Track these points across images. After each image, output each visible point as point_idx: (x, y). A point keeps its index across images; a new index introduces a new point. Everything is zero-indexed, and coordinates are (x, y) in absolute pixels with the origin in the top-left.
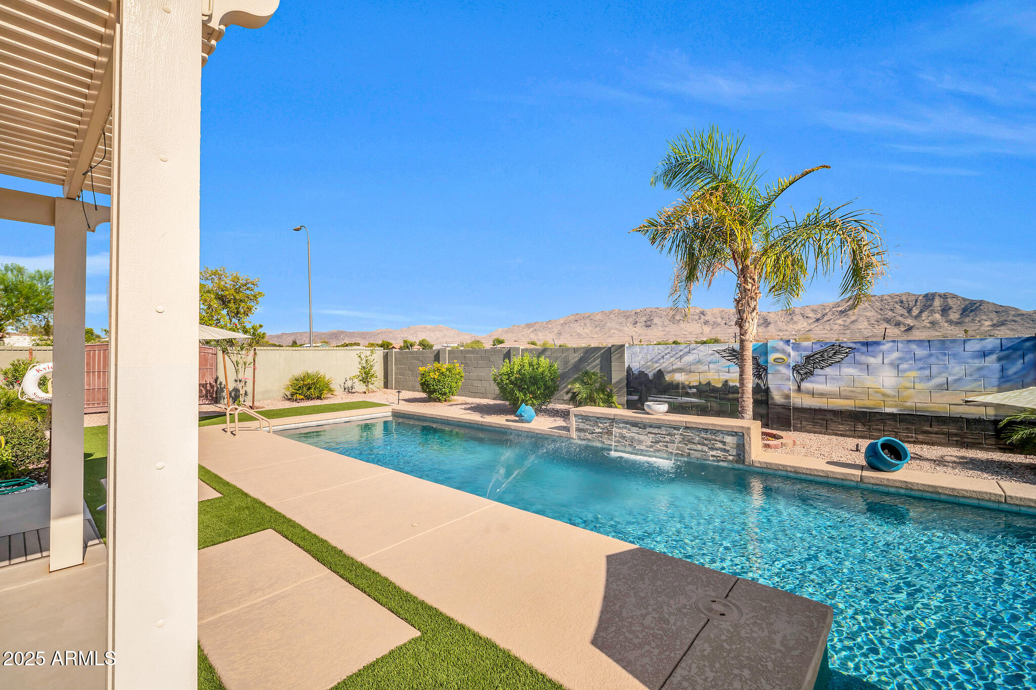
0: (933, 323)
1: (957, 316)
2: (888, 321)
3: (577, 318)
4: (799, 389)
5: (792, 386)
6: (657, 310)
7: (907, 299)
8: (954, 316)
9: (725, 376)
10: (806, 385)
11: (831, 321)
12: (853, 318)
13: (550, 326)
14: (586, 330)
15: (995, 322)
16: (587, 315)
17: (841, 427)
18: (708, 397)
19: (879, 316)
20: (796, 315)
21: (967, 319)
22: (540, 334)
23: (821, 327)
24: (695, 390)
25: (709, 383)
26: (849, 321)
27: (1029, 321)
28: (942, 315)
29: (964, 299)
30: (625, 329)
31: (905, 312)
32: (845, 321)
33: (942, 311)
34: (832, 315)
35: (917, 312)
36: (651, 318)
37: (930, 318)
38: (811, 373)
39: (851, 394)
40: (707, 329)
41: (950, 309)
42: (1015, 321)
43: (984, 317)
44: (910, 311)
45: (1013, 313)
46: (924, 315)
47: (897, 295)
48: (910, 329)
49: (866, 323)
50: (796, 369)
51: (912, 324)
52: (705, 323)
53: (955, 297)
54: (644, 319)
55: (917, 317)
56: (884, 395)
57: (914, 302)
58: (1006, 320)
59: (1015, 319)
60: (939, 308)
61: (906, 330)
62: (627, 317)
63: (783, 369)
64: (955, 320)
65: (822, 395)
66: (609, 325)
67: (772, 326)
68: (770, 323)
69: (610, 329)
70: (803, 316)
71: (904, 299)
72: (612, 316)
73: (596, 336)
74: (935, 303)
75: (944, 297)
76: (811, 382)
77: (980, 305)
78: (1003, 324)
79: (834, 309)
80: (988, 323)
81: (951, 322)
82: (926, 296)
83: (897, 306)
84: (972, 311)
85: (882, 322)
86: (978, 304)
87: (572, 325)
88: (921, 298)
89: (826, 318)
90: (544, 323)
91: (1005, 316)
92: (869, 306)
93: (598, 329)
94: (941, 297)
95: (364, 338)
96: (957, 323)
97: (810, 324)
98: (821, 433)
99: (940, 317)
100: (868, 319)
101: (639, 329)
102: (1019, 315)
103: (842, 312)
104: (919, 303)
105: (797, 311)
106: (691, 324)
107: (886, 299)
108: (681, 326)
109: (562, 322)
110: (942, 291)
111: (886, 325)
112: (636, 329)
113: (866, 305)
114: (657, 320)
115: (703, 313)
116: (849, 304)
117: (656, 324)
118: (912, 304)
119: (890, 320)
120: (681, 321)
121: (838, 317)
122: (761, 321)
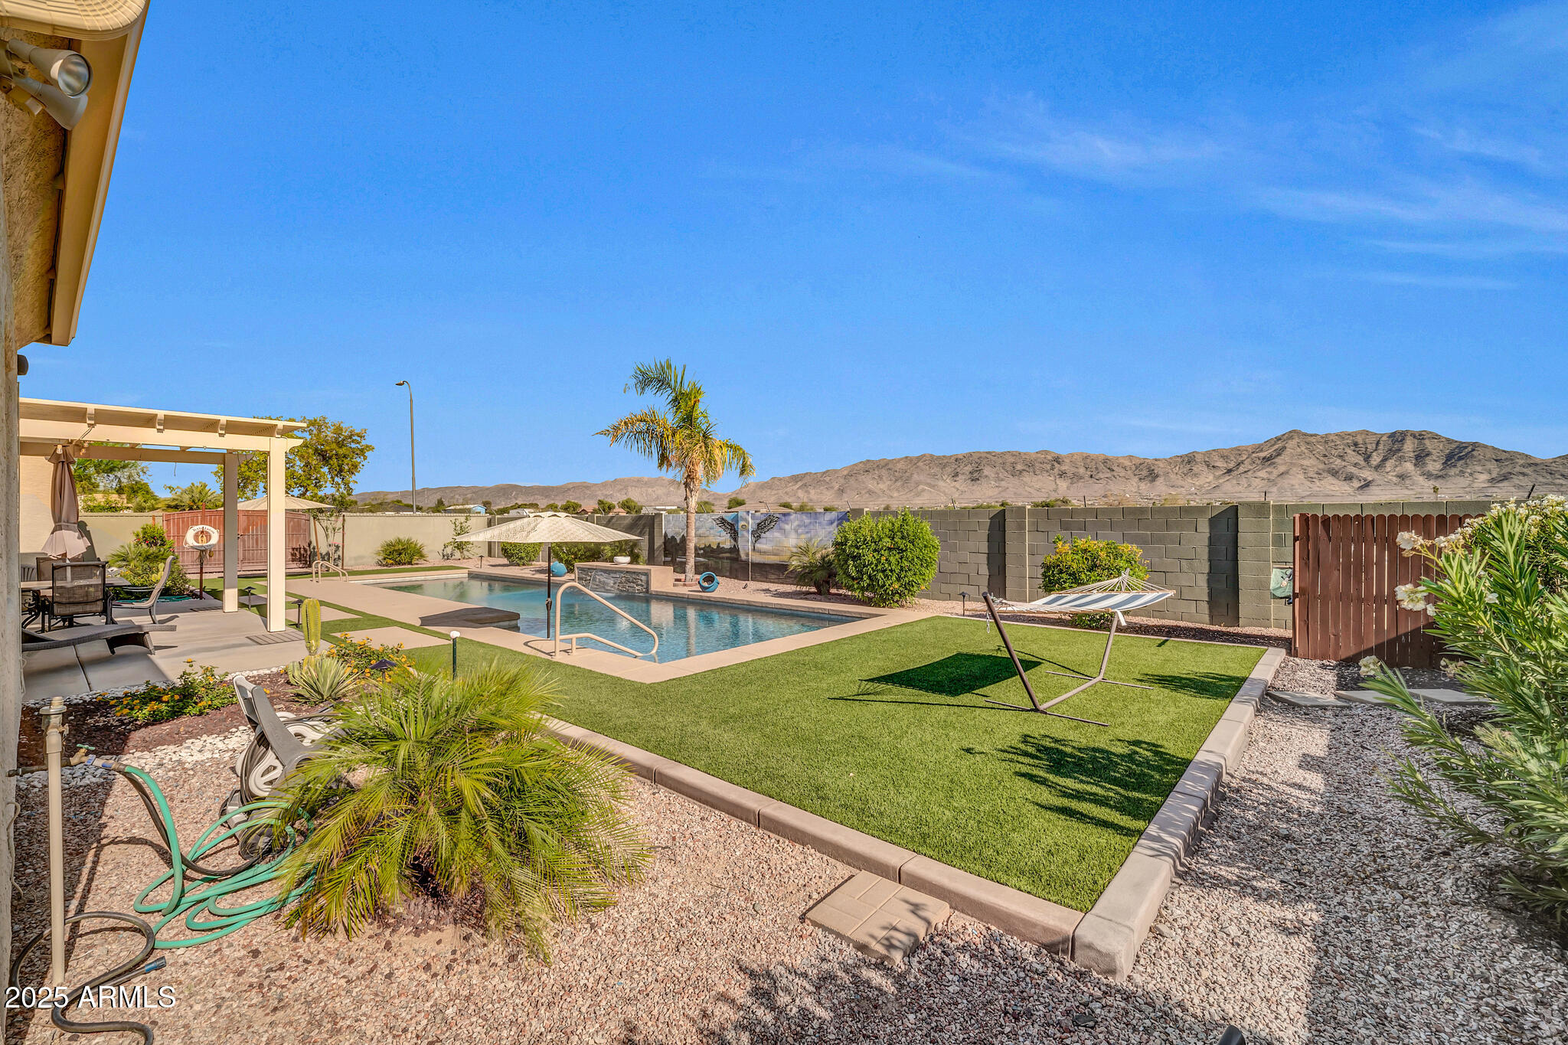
0: (1402, 477)
1: (1438, 466)
2: (1334, 473)
3: (868, 467)
6: (988, 456)
7: (1364, 439)
8: (1434, 466)
11: (1249, 473)
12: (1282, 469)
13: (827, 479)
14: (881, 486)
15: (1494, 475)
16: (882, 463)
19: (1322, 466)
20: (1197, 463)
21: (1453, 471)
22: (812, 492)
23: (1235, 482)
26: (1276, 472)
27: (1545, 474)
28: (1415, 465)
29: (1450, 441)
30: (941, 483)
31: (1360, 459)
32: (1270, 473)
33: (1416, 459)
34: (1251, 464)
35: (1379, 460)
36: (980, 468)
37: (1397, 469)
41: (1427, 455)
42: (1524, 474)
43: (1479, 468)
44: (1367, 458)
45: (1521, 462)
46: (1390, 464)
47: (1350, 434)
48: (1367, 485)
49: (1301, 476)
51: (1370, 479)
52: (1061, 476)
53: (1435, 437)
54: (969, 468)
55: (1377, 468)
57: (1374, 445)
58: (1510, 473)
59: (1525, 470)
60: (1412, 455)
61: (1362, 487)
62: (944, 466)
64: (1435, 473)
66: (915, 476)
67: (1160, 480)
68: (1157, 476)
69: (918, 484)
70: (1208, 466)
71: (1359, 439)
72: (920, 464)
73: (896, 494)
74: (1405, 447)
75: (1420, 437)
77: (1473, 450)
78: (1505, 478)
79: (1254, 455)
80: (1484, 477)
81: (1429, 476)
82: (1392, 435)
83: (1349, 451)
84: (1460, 458)
85: (1325, 474)
86: (1470, 449)
87: (860, 478)
88: (1385, 438)
89: (1242, 469)
90: (819, 476)
91: (1510, 466)
92: (1306, 451)
93: (899, 484)
94: (1415, 437)
95: (546, 497)
96: (1438, 477)
99: (1413, 468)
100: (1305, 470)
101: (961, 483)
102: (1530, 465)
103: (1266, 459)
104: (1381, 447)
105: (1199, 458)
106: (1040, 477)
107: (1332, 441)
108: (1024, 479)
109: (845, 473)
110: (1416, 428)
111: (1331, 479)
112: (957, 485)
113: (1303, 448)
114: (987, 471)
115: (1057, 460)
116: (1276, 447)
117: (986, 476)
118: (1371, 447)
119: (1337, 472)
120: (1025, 473)
121: (1260, 467)
122: (1145, 473)
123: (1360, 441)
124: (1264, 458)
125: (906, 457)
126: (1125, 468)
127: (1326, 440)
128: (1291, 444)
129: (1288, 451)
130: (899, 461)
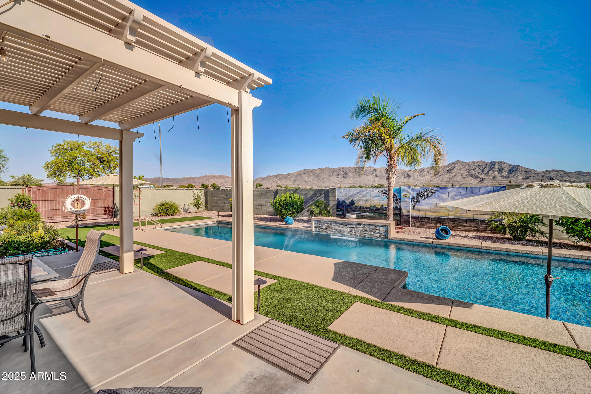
0: (494, 177)
1: (506, 173)
2: (472, 176)
3: (305, 172)
4: (414, 208)
5: (411, 207)
6: (350, 168)
7: (481, 164)
8: (505, 174)
9: (382, 203)
10: (417, 207)
11: (443, 175)
12: (454, 174)
13: (289, 176)
14: (310, 179)
15: (524, 177)
16: (310, 171)
17: (431, 225)
18: (374, 212)
19: (467, 173)
20: (424, 172)
21: (511, 176)
22: (283, 181)
23: (438, 179)
24: (368, 209)
25: (375, 206)
26: (452, 175)
27: (541, 177)
28: (499, 173)
29: (510, 165)
30: (332, 178)
31: (480, 171)
32: (450, 176)
33: (499, 171)
34: (443, 172)
35: (487, 171)
36: (347, 173)
37: (493, 174)
38: (419, 201)
39: (435, 210)
40: (377, 179)
41: (503, 170)
42: (534, 177)
43: (519, 175)
44: (483, 171)
45: (533, 172)
46: (490, 173)
47: (477, 162)
48: (483, 180)
49: (461, 177)
50: (413, 199)
51: (484, 178)
52: (376, 176)
53: (505, 163)
54: (343, 173)
55: (486, 174)
56: (448, 210)
57: (485, 166)
58: (530, 176)
59: (534, 175)
60: (498, 169)
61: (481, 181)
62: (333, 172)
63: (407, 199)
64: (505, 176)
65: (423, 211)
66: (323, 176)
67: (412, 178)
68: (410, 176)
69: (324, 178)
70: (428, 173)
71: (480, 164)
72: (325, 171)
73: (315, 182)
74: (495, 167)
75: (500, 163)
76: (419, 205)
77: (518, 168)
78: (528, 178)
79: (444, 169)
80: (521, 178)
81: (503, 177)
82: (491, 163)
83: (477, 168)
84: (513, 171)
85: (469, 176)
86: (516, 168)
87: (302, 176)
88: (488, 164)
89: (440, 174)
90: (286, 175)
91: (530, 174)
92: (462, 168)
93: (317, 178)
94: (498, 163)
95: (175, 183)
96: (506, 177)
97: (432, 177)
98: (422, 227)
99: (498, 174)
100: (462, 174)
101: (340, 179)
102: (536, 173)
103: (448, 171)
104: (487, 167)
105: (425, 170)
106: (369, 176)
107: (471, 164)
108: (363, 177)
109: (296, 174)
110: (499, 160)
111: (470, 178)
112: (338, 179)
113: (461, 167)
114: (350, 174)
115: (375, 170)
116: (452, 166)
117: (349, 176)
118: (484, 167)
119: (473, 175)
120: (363, 175)
121: (446, 173)
122: (406, 175)
123: (480, 165)
124: (448, 170)
125: (319, 168)
126: (399, 173)
127: (469, 164)
128: (457, 165)
129: (456, 168)
130: (316, 170)
